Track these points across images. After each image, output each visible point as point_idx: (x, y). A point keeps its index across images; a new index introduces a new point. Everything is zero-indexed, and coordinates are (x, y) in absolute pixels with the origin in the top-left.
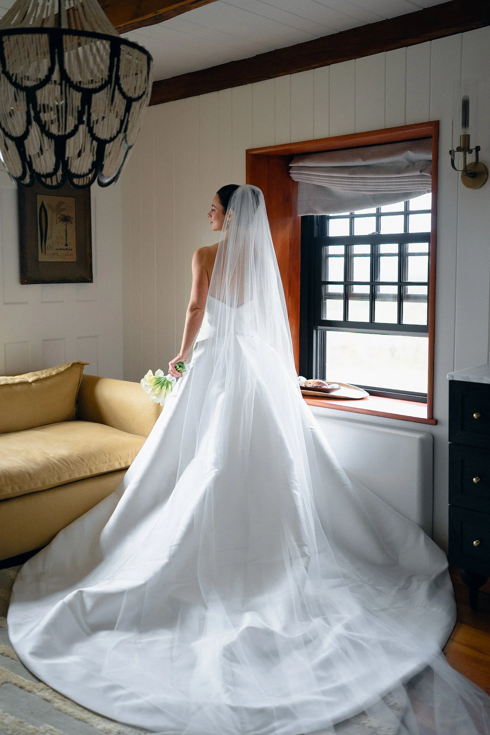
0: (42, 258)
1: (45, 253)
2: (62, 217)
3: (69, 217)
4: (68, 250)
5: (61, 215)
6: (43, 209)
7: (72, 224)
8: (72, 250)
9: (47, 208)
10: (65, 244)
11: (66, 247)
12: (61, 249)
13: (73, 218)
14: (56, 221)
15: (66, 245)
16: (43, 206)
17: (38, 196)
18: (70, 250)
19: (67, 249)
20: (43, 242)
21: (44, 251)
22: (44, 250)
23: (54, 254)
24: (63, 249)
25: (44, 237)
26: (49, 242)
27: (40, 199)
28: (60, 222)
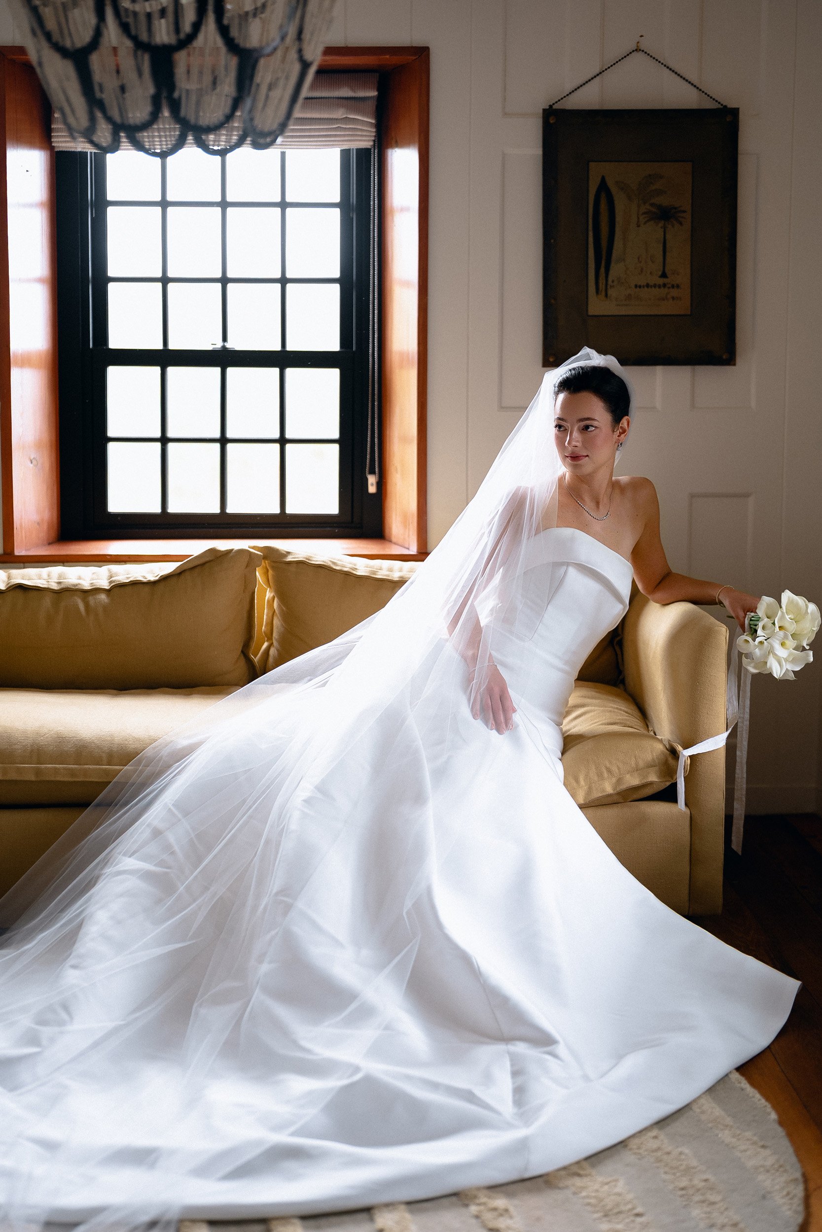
0: (597, 307)
1: (606, 295)
2: (654, 210)
3: (675, 208)
4: (669, 288)
5: (652, 205)
6: (603, 195)
7: (681, 224)
8: (678, 286)
9: (614, 190)
10: (660, 273)
11: (661, 281)
12: (648, 286)
13: (684, 212)
14: (638, 218)
15: (664, 275)
16: (603, 186)
17: (592, 164)
18: (673, 286)
19: (664, 285)
20: (602, 270)
21: (603, 291)
22: (602, 286)
23: (629, 297)
24: (655, 286)
25: (604, 259)
26: (616, 270)
27: (597, 171)
28: (645, 223)
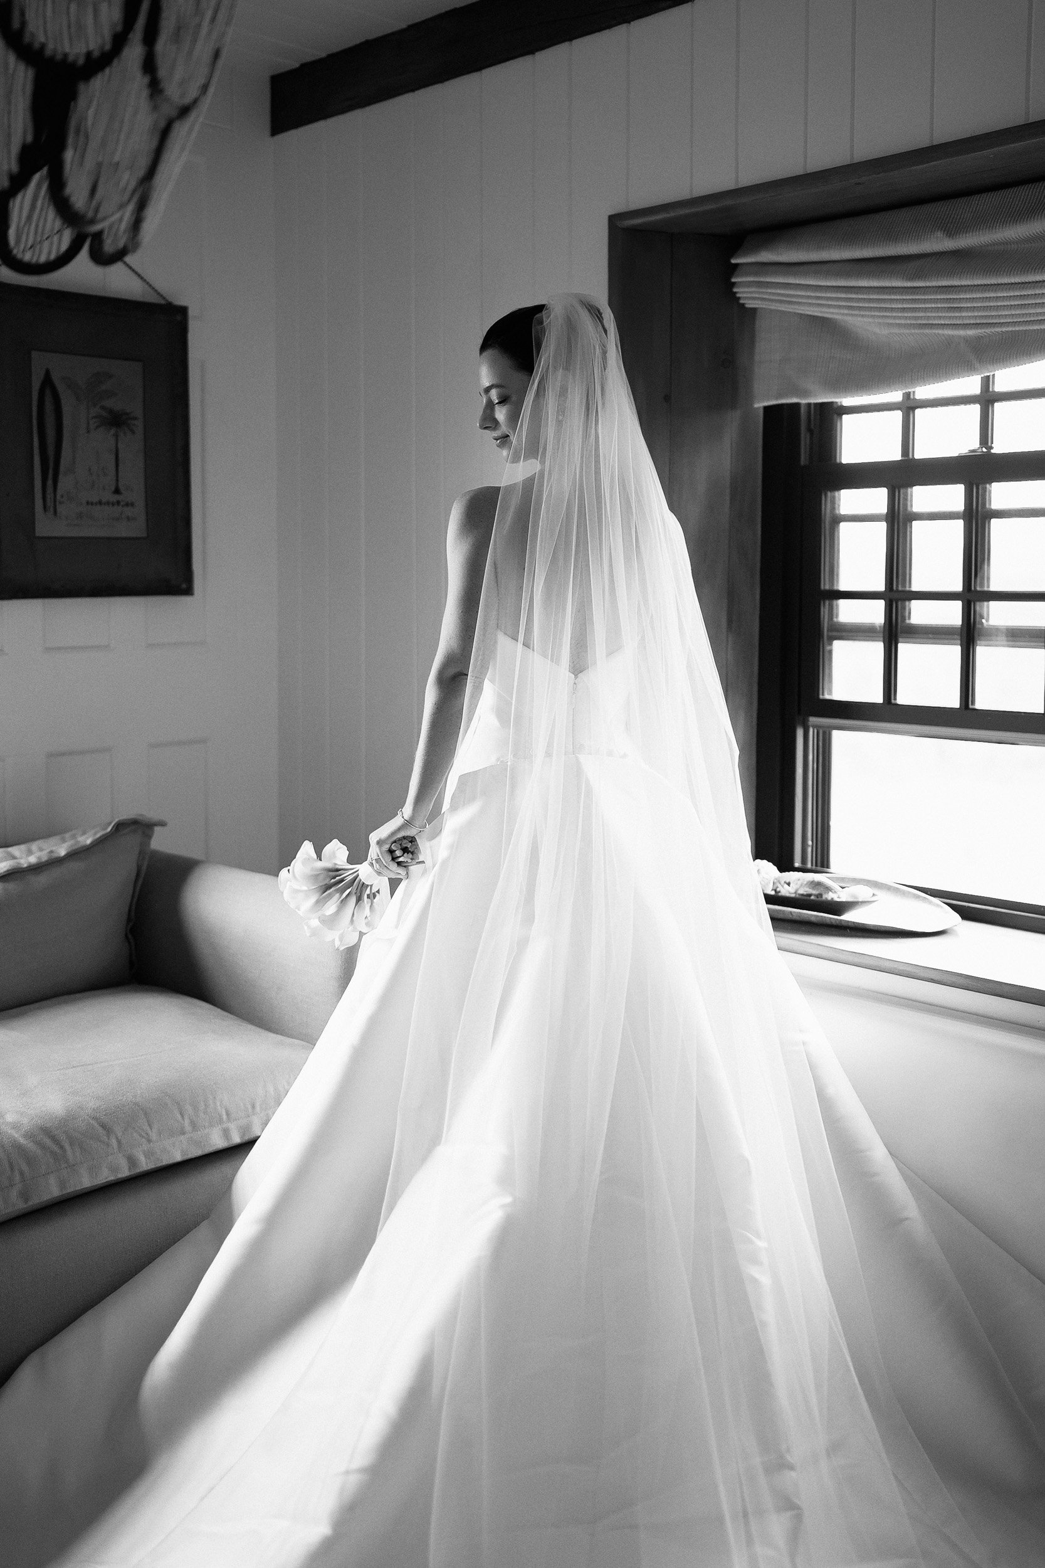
0: (45, 526)
1: (55, 513)
2: (104, 414)
3: (127, 414)
4: (123, 506)
5: (103, 408)
6: (48, 392)
7: (133, 432)
8: (132, 505)
9: (60, 387)
10: (113, 489)
11: (114, 498)
12: (100, 503)
13: (136, 419)
14: (88, 423)
15: (117, 491)
16: (47, 381)
17: (34, 354)
18: (127, 505)
19: (118, 503)
20: (50, 482)
21: (51, 508)
22: (49, 503)
23: (80, 516)
24: (108, 503)
25: (52, 468)
26: (65, 483)
27: (40, 362)
28: (97, 427)
